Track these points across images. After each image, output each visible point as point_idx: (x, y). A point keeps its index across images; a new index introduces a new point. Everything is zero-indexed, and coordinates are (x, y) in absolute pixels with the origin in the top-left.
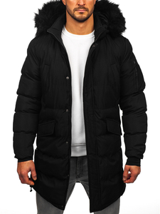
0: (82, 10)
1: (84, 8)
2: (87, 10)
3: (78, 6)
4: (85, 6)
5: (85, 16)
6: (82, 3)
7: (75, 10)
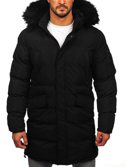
0: (62, 8)
1: (64, 6)
2: (66, 8)
3: (59, 5)
4: (65, 5)
5: (65, 12)
6: (62, 2)
7: (57, 8)
